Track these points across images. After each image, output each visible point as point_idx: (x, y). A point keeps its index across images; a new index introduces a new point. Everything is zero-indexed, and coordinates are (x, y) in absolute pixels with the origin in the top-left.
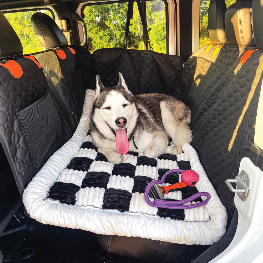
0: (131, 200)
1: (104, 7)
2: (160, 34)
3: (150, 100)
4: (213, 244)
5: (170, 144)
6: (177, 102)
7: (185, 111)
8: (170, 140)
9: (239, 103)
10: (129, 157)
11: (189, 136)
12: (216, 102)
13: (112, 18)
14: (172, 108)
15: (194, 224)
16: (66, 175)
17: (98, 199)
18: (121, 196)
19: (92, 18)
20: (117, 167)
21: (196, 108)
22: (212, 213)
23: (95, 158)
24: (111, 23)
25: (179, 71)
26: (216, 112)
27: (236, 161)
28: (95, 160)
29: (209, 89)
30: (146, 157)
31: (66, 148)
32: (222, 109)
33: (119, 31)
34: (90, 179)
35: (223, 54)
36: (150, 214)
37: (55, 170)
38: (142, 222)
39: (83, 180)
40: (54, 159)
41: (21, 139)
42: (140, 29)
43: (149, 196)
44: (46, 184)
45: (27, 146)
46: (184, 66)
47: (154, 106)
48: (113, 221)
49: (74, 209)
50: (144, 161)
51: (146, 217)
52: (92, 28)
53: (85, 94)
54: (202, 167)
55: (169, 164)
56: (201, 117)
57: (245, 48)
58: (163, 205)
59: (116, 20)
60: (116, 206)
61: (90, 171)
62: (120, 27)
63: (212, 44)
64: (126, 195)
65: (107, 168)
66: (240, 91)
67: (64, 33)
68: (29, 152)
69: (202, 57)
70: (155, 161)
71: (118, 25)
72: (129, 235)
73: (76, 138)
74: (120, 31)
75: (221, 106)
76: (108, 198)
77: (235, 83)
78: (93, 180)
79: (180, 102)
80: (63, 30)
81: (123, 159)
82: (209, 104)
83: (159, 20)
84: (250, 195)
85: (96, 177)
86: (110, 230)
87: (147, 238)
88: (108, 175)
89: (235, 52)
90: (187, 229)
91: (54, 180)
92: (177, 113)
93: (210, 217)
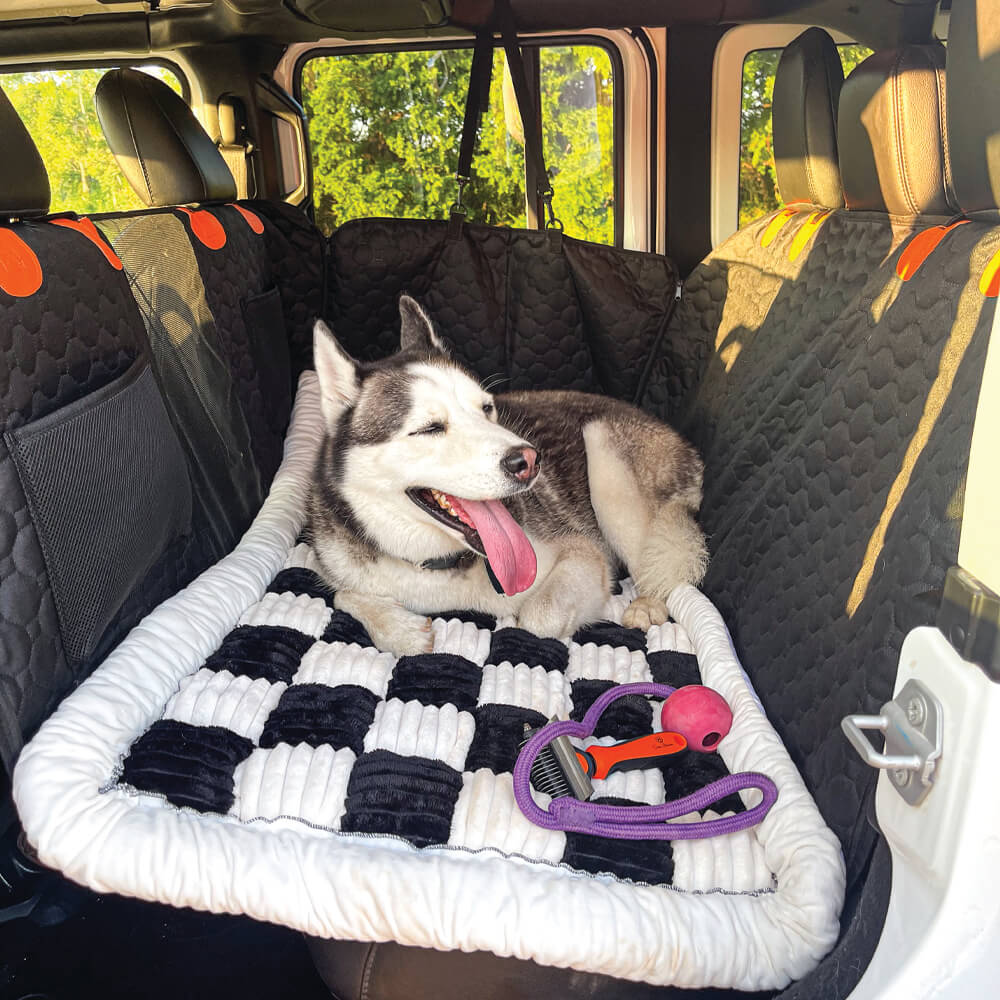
0: (460, 799)
1: (386, 85)
2: (590, 192)
3: (547, 414)
4: (788, 987)
5: (622, 589)
6: (651, 427)
7: (680, 462)
8: (621, 572)
9: (891, 425)
10: (459, 632)
11: (693, 557)
12: (800, 427)
13: (413, 126)
14: (629, 447)
15: (712, 902)
16: (200, 693)
17: (326, 791)
18: (417, 783)
19: (339, 123)
20: (409, 667)
21: (724, 449)
22: (782, 859)
23: (322, 633)
24: (409, 144)
25: (659, 312)
26: (800, 462)
27: (883, 649)
28: (321, 638)
29: (774, 377)
30: (524, 631)
31: (208, 588)
32: (824, 451)
33: (437, 176)
34: (298, 712)
35: (828, 246)
36: (533, 856)
37: (155, 671)
38: (501, 887)
39: (268, 716)
40: (157, 631)
41: (20, 538)
42: (516, 169)
43: (531, 785)
44: (116, 725)
45: (45, 567)
46: (678, 294)
47: (561, 437)
48: (381, 883)
49: (223, 832)
50: (515, 647)
51: (519, 868)
52: (335, 161)
53: (295, 389)
54: (746, 675)
55: (613, 661)
56: (741, 482)
57: (916, 222)
58: (586, 822)
59: (428, 133)
60: (398, 824)
61: (297, 680)
62: (442, 159)
63: (786, 212)
64: (441, 781)
65: (368, 671)
66: (895, 381)
67: (225, 155)
68: (52, 593)
69: (748, 261)
70: (560, 651)
71: (437, 150)
72: (447, 944)
73: (251, 552)
74: (442, 173)
75: (822, 439)
76: (365, 791)
77: (878, 350)
78: (307, 717)
79: (663, 428)
80: (218, 143)
81: (433, 636)
82: (774, 435)
83: (589, 141)
84: (941, 782)
85: (320, 705)
86: (369, 920)
87: (520, 956)
88: (372, 698)
89: (875, 237)
90: (683, 922)
91: (151, 714)
92: (647, 468)
93: (773, 875)
